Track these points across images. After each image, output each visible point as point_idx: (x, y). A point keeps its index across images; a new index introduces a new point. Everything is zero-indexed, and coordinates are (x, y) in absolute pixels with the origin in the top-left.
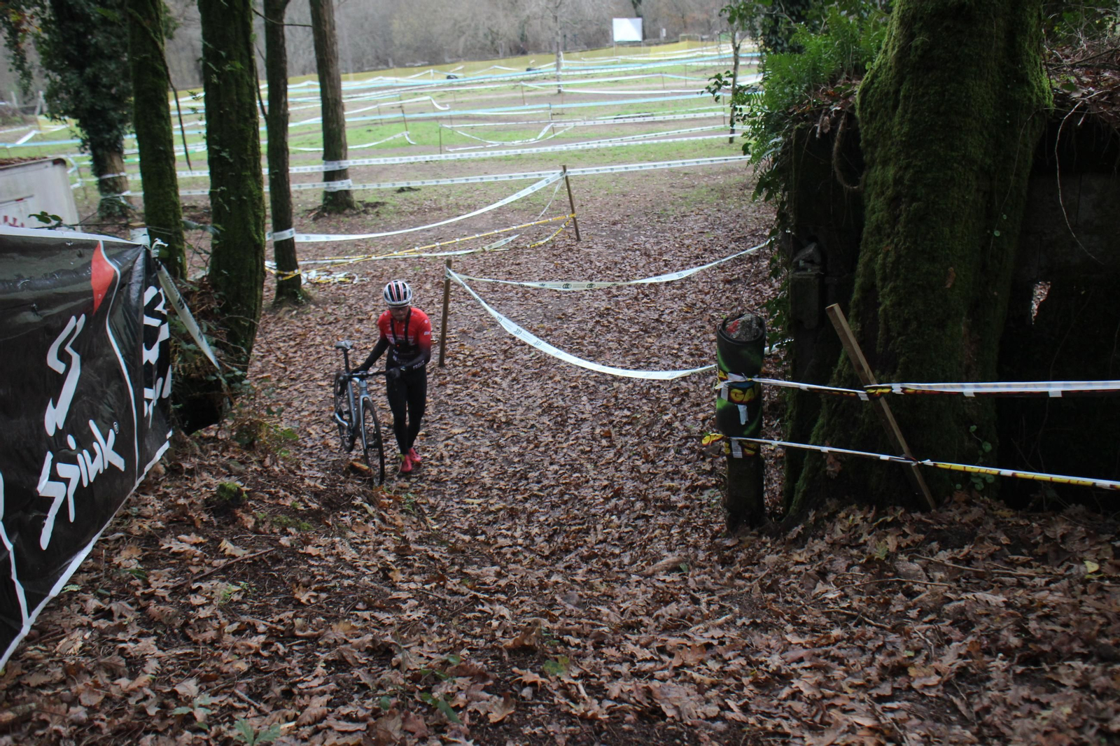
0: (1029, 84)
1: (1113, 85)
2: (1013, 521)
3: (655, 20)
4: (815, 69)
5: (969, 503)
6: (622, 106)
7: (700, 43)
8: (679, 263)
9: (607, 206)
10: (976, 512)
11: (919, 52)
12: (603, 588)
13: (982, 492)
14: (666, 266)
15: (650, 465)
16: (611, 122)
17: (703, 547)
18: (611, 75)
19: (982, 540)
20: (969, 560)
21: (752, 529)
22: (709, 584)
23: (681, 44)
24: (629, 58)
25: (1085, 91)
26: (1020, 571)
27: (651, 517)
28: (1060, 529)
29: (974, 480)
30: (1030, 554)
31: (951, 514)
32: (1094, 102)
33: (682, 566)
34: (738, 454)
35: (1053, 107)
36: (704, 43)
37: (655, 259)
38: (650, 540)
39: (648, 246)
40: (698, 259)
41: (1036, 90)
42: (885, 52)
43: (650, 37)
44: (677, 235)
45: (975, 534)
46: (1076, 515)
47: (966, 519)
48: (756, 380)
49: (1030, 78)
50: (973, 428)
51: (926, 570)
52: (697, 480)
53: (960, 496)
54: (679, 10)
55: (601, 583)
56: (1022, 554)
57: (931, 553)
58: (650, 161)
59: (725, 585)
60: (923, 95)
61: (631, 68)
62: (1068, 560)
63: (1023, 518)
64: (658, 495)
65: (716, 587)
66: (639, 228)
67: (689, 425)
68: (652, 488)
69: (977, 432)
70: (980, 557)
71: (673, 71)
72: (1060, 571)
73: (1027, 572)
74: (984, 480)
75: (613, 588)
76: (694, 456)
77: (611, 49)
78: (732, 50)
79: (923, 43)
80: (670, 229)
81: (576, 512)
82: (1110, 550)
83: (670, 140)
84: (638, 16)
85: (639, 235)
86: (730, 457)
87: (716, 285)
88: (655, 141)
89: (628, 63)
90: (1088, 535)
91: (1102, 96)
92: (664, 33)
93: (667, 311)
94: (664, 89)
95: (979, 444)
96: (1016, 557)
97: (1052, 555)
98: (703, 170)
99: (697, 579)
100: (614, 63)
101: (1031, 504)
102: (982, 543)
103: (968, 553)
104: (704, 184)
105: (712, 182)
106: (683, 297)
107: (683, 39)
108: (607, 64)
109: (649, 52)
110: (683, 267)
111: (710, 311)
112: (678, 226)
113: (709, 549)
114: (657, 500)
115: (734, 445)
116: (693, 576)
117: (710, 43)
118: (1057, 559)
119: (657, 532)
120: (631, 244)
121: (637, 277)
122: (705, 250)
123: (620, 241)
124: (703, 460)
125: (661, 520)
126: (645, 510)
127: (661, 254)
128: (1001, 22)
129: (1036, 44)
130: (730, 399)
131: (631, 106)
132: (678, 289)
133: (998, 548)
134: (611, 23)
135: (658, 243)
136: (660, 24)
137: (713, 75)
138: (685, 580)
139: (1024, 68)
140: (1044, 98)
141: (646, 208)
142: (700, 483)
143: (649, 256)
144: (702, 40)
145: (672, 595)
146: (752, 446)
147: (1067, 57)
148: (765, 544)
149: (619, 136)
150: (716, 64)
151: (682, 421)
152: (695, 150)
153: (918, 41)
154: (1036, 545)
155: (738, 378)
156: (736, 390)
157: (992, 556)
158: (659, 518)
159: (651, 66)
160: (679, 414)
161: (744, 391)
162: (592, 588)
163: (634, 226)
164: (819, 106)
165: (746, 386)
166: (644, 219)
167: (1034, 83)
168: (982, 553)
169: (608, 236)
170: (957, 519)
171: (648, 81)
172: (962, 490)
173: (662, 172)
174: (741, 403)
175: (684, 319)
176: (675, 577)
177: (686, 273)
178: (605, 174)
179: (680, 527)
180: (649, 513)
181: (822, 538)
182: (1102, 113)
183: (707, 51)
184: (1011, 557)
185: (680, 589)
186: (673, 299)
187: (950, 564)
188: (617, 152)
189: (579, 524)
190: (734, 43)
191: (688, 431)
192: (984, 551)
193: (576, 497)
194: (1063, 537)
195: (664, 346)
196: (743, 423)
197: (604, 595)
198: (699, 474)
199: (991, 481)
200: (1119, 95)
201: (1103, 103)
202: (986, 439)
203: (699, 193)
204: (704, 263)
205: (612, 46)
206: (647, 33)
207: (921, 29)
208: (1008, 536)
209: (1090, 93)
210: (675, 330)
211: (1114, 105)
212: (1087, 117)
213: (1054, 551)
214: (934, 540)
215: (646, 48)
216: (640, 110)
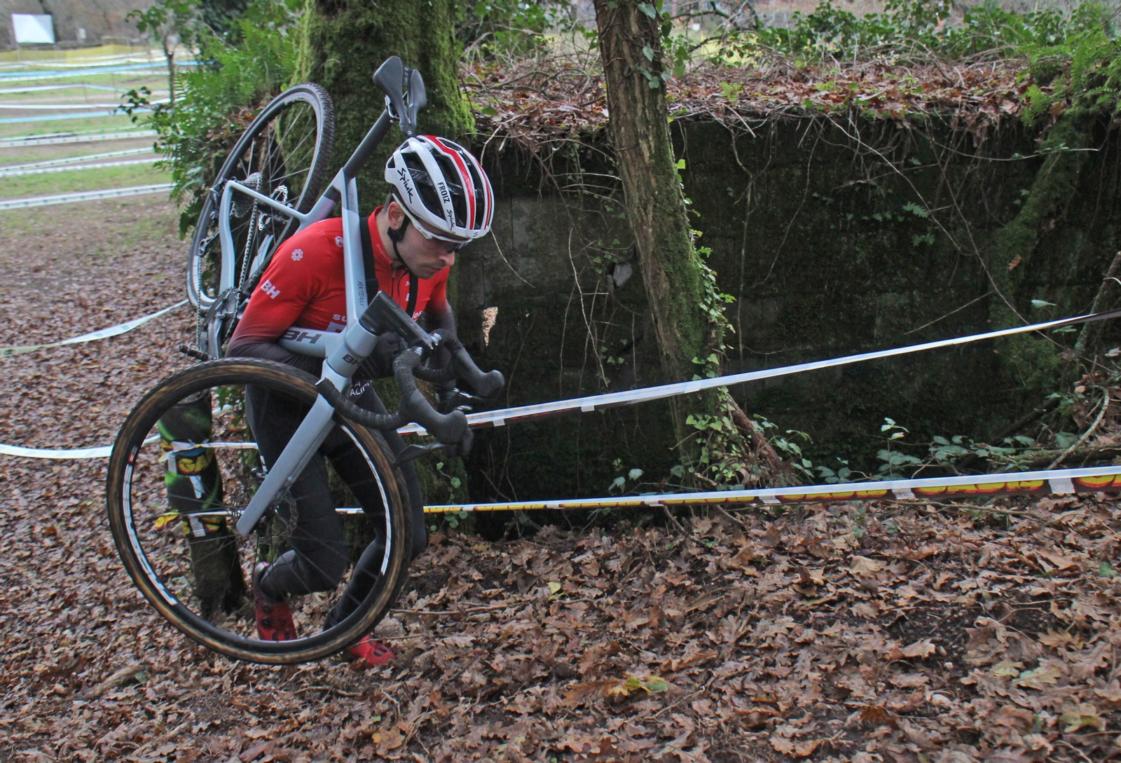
0: (448, 109)
1: (531, 109)
2: (485, 554)
3: (70, 18)
4: (232, 90)
5: (445, 543)
6: (35, 124)
7: (129, 48)
8: (125, 313)
9: (26, 250)
10: (453, 551)
11: (333, 75)
12: (37, 726)
13: (458, 529)
14: (108, 317)
15: (108, 560)
16: (21, 144)
17: (176, 646)
18: (16, 85)
19: (456, 579)
20: (445, 604)
21: (228, 614)
22: (173, 691)
23: (105, 48)
24: (39, 64)
25: (505, 116)
26: (494, 604)
27: (114, 622)
28: (526, 555)
29: (448, 519)
30: (502, 585)
31: (428, 558)
32: (513, 126)
33: (138, 677)
34: (200, 532)
35: (474, 132)
36: (136, 48)
37: (93, 310)
38: (114, 650)
39: (83, 295)
40: (148, 306)
41: (455, 114)
42: (300, 73)
43: (63, 38)
44: (119, 279)
45: (450, 575)
46: (548, 536)
47: (444, 560)
48: (205, 445)
49: (448, 103)
50: (440, 465)
51: (404, 623)
52: (168, 567)
53: (436, 537)
54: (98, 7)
55: (34, 720)
56: (494, 587)
57: (411, 603)
58: (77, 191)
59: (191, 687)
60: (342, 121)
61: (42, 76)
62: (535, 584)
63: (494, 548)
64: (121, 594)
65: (180, 692)
66: (70, 273)
67: (152, 504)
68: (113, 587)
69: (444, 468)
70: (455, 598)
71: (98, 81)
72: (529, 597)
73: (500, 603)
74: (458, 517)
75: (51, 722)
76: (163, 540)
77: (14, 53)
78: (165, 58)
79: (336, 65)
80: (110, 272)
81: (17, 635)
82: (570, 567)
83: (99, 166)
84: (47, 12)
85: (70, 282)
86: (191, 537)
87: (172, 336)
88: (79, 167)
89: (39, 69)
90: (551, 557)
91: (520, 120)
92: (82, 34)
93: (115, 372)
94: (88, 102)
95: (448, 481)
96: (488, 591)
97: (521, 582)
98: (145, 200)
99: (157, 687)
100: (19, 70)
101: (506, 533)
102: (456, 583)
103: (444, 596)
104: (148, 216)
105: (157, 214)
106: (133, 353)
107: (108, 42)
108: (10, 71)
109: (64, 57)
110: (130, 317)
111: (168, 367)
112: (118, 268)
113: (182, 647)
114: (118, 601)
115: (194, 522)
116: (152, 686)
117: (140, 48)
118: (526, 585)
119: (121, 639)
120: (61, 294)
121: (72, 334)
122: (156, 295)
123: (46, 292)
124: (173, 542)
125: (126, 624)
126: (105, 615)
127: (100, 304)
128: (413, 46)
129: (450, 67)
130: (179, 471)
131: (47, 124)
132: (126, 344)
133: (471, 585)
134: (10, 20)
135: (96, 291)
136: (76, 23)
138: (142, 693)
139: (441, 92)
140: (465, 123)
141: (77, 248)
142: (170, 571)
143: (86, 307)
144: (132, 44)
145: (124, 715)
146: (214, 520)
148: (240, 628)
149: (34, 161)
150: (149, 73)
151: (144, 500)
152: (133, 176)
153: (331, 61)
154: (506, 575)
155: (185, 446)
156: (185, 460)
157: (467, 595)
158: (124, 622)
159: (68, 75)
160: (140, 494)
161: (194, 460)
162: (22, 729)
163: (64, 272)
164: (237, 131)
165: (195, 454)
166: (76, 262)
167: (453, 108)
168: (457, 594)
169: (29, 286)
170: (435, 562)
171: (66, 92)
172: (437, 531)
173: (93, 204)
174: (194, 473)
175: (137, 379)
176: (131, 691)
177: (132, 325)
178: (19, 210)
179: (149, 627)
180: (110, 618)
181: (301, 609)
182: (521, 138)
183: (134, 57)
184: (484, 592)
185: (136, 704)
186: (120, 357)
187: (427, 611)
188: (33, 181)
189: (23, 649)
190: (166, 51)
191: (152, 511)
192: (459, 591)
193: (16, 616)
194: (529, 562)
195: (114, 414)
196: (198, 495)
197: (37, 734)
198: (169, 560)
199: (463, 517)
200: (536, 119)
201: (522, 127)
202: (454, 475)
203: (142, 228)
204: (156, 310)
205: (14, 49)
206: (61, 32)
207: (332, 49)
208: (480, 571)
209: (509, 117)
210: (126, 394)
211: (532, 129)
212: (508, 141)
213: (523, 578)
214: (412, 589)
215: (61, 52)
216: (57, 129)
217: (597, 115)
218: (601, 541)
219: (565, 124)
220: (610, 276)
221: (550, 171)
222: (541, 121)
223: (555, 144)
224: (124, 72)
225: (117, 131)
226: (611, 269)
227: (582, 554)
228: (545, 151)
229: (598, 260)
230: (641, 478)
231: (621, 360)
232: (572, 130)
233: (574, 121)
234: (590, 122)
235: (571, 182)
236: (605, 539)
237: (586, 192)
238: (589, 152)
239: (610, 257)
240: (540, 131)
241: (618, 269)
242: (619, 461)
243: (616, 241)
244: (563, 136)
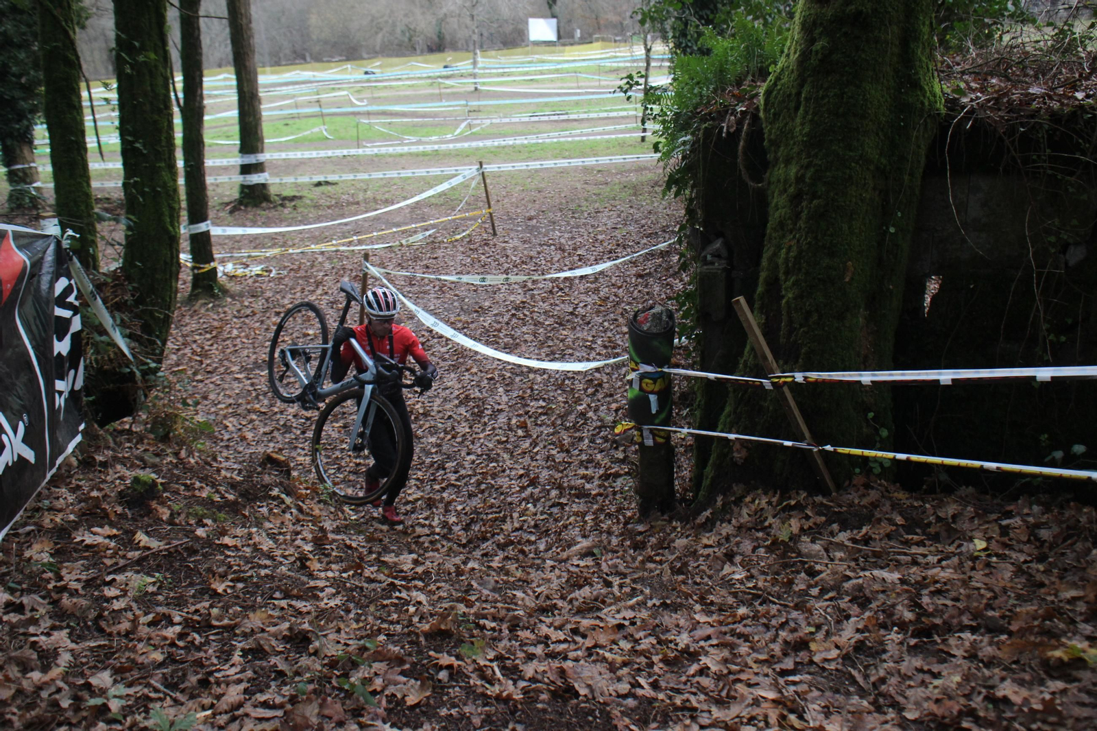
0: (922, 89)
1: (999, 91)
2: (908, 503)
3: (570, 21)
4: (721, 72)
5: (867, 486)
6: (537, 105)
7: (613, 44)
8: (593, 258)
9: (523, 202)
10: (874, 495)
11: (820, 56)
12: (519, 574)
13: (879, 476)
14: (580, 260)
15: (565, 455)
16: (527, 119)
17: (616, 533)
18: (526, 74)
19: (879, 521)
20: (867, 540)
21: (663, 515)
22: (622, 568)
23: (595, 45)
24: (546, 57)
25: (973, 96)
26: (914, 550)
27: (566, 504)
28: (951, 509)
29: (872, 465)
30: (924, 534)
31: (850, 497)
32: (981, 106)
33: (596, 551)
34: (649, 442)
35: (943, 111)
36: (618, 44)
37: (569, 254)
38: (565, 527)
39: (563, 241)
40: (611, 254)
41: (928, 94)
42: (788, 55)
43: (564, 37)
44: (591, 230)
45: (873, 515)
46: (967, 496)
47: (865, 501)
48: (666, 370)
49: (923, 83)
50: (871, 415)
51: (827, 550)
52: (610, 468)
53: (859, 480)
54: (593, 11)
55: (517, 569)
56: (916, 534)
57: (832, 534)
58: (564, 158)
59: (637, 568)
60: (823, 98)
61: (545, 67)
62: (959, 538)
63: (916, 499)
64: (573, 483)
65: (628, 571)
66: (554, 223)
67: (602, 415)
68: (567, 476)
69: (874, 419)
70: (877, 537)
71: (587, 71)
72: (952, 549)
73: (921, 550)
74: (881, 465)
75: (529, 573)
76: (608, 445)
77: (527, 49)
78: (643, 52)
79: (823, 48)
80: (584, 224)
81: (493, 501)
82: (997, 528)
83: (584, 138)
84: (553, 16)
85: (554, 230)
86: (641, 444)
87: (628, 279)
88: (570, 139)
89: (543, 62)
90: (977, 515)
91: (988, 101)
92: (578, 33)
93: (582, 305)
94: (579, 88)
95: (877, 430)
96: (910, 537)
97: (944, 534)
98: (616, 168)
99: (610, 563)
100: (529, 62)
101: (925, 487)
102: (879, 524)
103: (866, 534)
104: (617, 181)
105: (624, 179)
106: (596, 291)
107: (597, 40)
108: (522, 63)
109: (563, 52)
110: (597, 261)
111: (623, 305)
112: (591, 221)
113: (621, 534)
114: (571, 488)
115: (646, 433)
116: (606, 561)
117: (622, 44)
118: (949, 537)
119: (572, 519)
120: (546, 239)
121: (552, 271)
122: (618, 245)
123: (535, 236)
124: (616, 448)
125: (575, 508)
126: (560, 498)
127: (575, 249)
128: (896, 29)
129: (928, 50)
130: (641, 389)
131: (546, 104)
132: (591, 283)
133: (894, 528)
134: (527, 23)
135: (572, 238)
136: (575, 25)
137: (625, 75)
138: (598, 565)
139: (917, 73)
140: (936, 102)
141: (561, 204)
142: (613, 471)
143: (564, 251)
144: (615, 41)
145: (586, 579)
146: (662, 434)
147: (958, 64)
148: (675, 528)
149: (535, 134)
150: (628, 65)
151: (596, 410)
152: (608, 148)
153: (818, 45)
154: (929, 524)
155: (649, 369)
156: (647, 380)
157: (889, 536)
158: (574, 505)
159: (566, 66)
160: (593, 405)
161: (655, 381)
162: (507, 573)
163: (549, 221)
164: (725, 106)
165: (657, 376)
166: (559, 214)
167: (927, 88)
168: (879, 534)
169: (523, 231)
170: (856, 501)
171: (562, 80)
172: (860, 473)
173: (576, 169)
174: (652, 392)
175: (598, 312)
176: (589, 561)
177: (598, 268)
178: (521, 171)
179: (594, 513)
180: (563, 500)
181: (729, 522)
182: (988, 117)
183: (620, 52)
184: (906, 536)
185: (594, 573)
186: (586, 293)
187: (849, 544)
188: (533, 149)
189: (496, 513)
190: (646, 47)
191: (601, 420)
192: (881, 531)
193: (493, 486)
194: (954, 517)
195: (578, 338)
196: (654, 412)
197: (519, 580)
198: (612, 462)
199: (887, 465)
200: (1005, 100)
201: (990, 107)
202: (883, 425)
203: (612, 190)
204: (617, 258)
205: (527, 46)
206: (562, 33)
207: (821, 34)
208: (903, 517)
209: (978, 98)
210: (589, 323)
211: (1000, 110)
212: (976, 121)
213: (946, 531)
214: (834, 522)
215: (561, 48)
216: (554, 109)
217: (1069, 98)
218: (1031, 509)
219: (1035, 105)
220: (1062, 256)
221: (1015, 150)
222: (1010, 102)
223: (1022, 125)
224: (608, 64)
225: (601, 111)
226: (1065, 248)
227: (1009, 518)
228: (1012, 130)
229: (1053, 239)
230: (1083, 455)
231: (1063, 339)
232: (1042, 112)
233: (1045, 103)
234: (1062, 104)
235: (1034, 161)
236: (1036, 508)
237: (1050, 172)
238: (1058, 133)
239: (1065, 237)
240: (1008, 112)
241: (1072, 250)
242: (1046, 436)
243: (1075, 222)
244: (1032, 116)
